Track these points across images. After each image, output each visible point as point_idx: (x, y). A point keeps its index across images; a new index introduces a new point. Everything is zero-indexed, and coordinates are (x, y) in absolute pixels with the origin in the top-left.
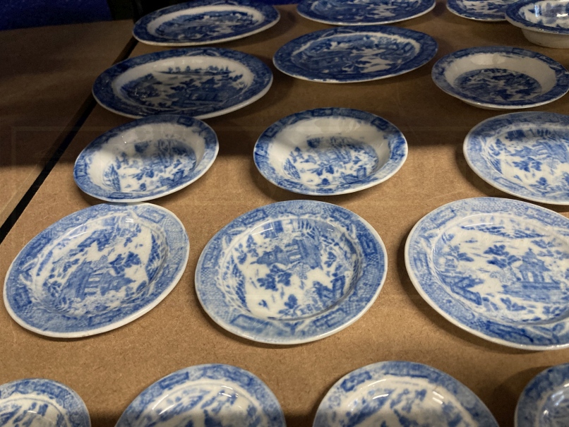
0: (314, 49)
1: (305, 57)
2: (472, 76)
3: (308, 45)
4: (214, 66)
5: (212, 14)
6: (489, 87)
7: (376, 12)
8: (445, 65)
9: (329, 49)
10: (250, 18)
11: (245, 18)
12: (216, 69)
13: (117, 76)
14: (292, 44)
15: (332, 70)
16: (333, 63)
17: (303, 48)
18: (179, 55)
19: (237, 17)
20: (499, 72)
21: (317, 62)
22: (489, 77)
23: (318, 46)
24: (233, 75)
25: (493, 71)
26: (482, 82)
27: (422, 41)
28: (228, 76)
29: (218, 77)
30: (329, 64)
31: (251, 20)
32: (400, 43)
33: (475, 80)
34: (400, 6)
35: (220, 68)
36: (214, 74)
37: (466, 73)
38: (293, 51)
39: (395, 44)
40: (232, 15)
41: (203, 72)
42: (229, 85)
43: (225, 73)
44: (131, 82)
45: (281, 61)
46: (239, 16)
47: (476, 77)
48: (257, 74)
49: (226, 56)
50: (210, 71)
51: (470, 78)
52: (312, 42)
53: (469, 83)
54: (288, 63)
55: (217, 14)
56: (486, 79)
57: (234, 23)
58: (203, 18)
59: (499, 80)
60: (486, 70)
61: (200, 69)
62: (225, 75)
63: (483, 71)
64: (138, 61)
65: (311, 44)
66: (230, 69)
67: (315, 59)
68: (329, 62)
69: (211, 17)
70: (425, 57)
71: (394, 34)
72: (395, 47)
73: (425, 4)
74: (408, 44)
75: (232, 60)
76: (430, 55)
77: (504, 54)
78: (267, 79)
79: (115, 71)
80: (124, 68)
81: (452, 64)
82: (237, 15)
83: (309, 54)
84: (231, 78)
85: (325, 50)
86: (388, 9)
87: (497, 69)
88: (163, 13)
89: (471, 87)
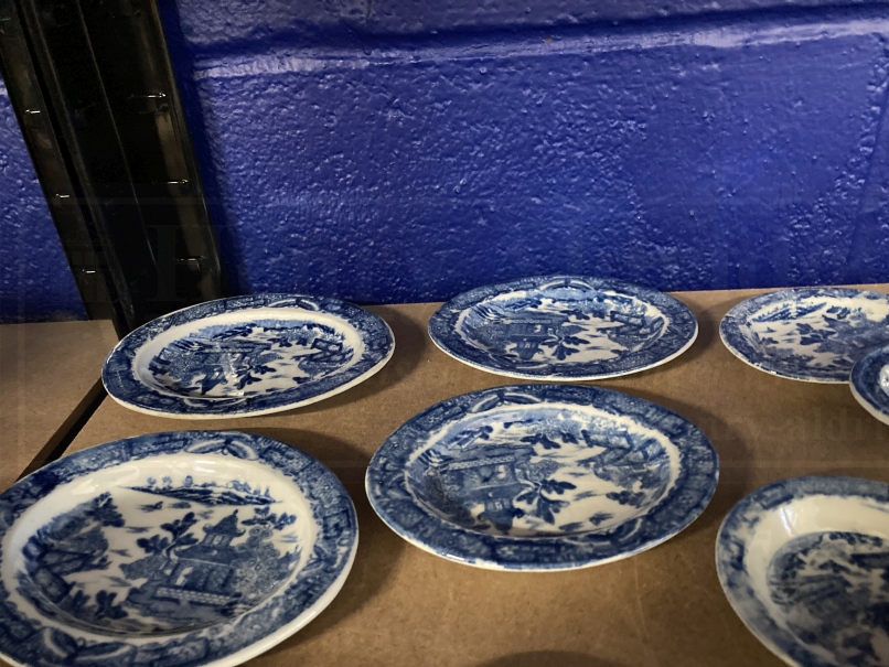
0: (456, 439)
1: (436, 461)
2: (805, 552)
3: (445, 430)
4: (242, 482)
5: (269, 326)
6: (849, 590)
7: (580, 335)
8: (741, 532)
9: (487, 437)
10: (339, 340)
11: (329, 337)
12: (246, 488)
13: (25, 507)
14: (410, 431)
15: (490, 506)
16: (494, 484)
17: (435, 438)
18: (172, 451)
19: (316, 333)
20: (864, 542)
21: (459, 476)
22: (842, 554)
23: (463, 433)
24: (276, 510)
25: (850, 537)
26: (829, 571)
27: (682, 440)
28: (267, 509)
29: (246, 512)
30: (486, 486)
31: (340, 345)
32: (634, 435)
33: (813, 563)
34: (627, 324)
35: (253, 486)
36: (240, 501)
37: (791, 544)
38: (410, 451)
39: (625, 435)
40: (305, 328)
41: (217, 492)
42: (266, 541)
43: (264, 502)
44: (57, 519)
45: (382, 485)
46: (319, 333)
47: (813, 554)
48: (326, 528)
49: (269, 460)
50: (234, 491)
51: (801, 556)
52: (453, 423)
53: (802, 573)
54: (395, 494)
55: (278, 326)
56: (840, 561)
57: (308, 351)
58: (250, 331)
59: (869, 567)
60: (834, 536)
61: (213, 485)
62: (262, 507)
63: (826, 537)
64: (84, 462)
65: (450, 431)
66: (273, 495)
67: (456, 466)
68: (486, 480)
69: (266, 329)
70: (695, 499)
71: (621, 413)
72: (624, 442)
73: (677, 329)
74: (651, 441)
75: (279, 471)
76: (704, 493)
77: (871, 501)
78: (343, 550)
79: (27, 493)
80: (47, 483)
81: (759, 528)
82: (315, 329)
83: (444, 452)
84: (272, 518)
85: (480, 441)
86: (603, 330)
87: (860, 536)
88: (175, 321)
89: (806, 588)
